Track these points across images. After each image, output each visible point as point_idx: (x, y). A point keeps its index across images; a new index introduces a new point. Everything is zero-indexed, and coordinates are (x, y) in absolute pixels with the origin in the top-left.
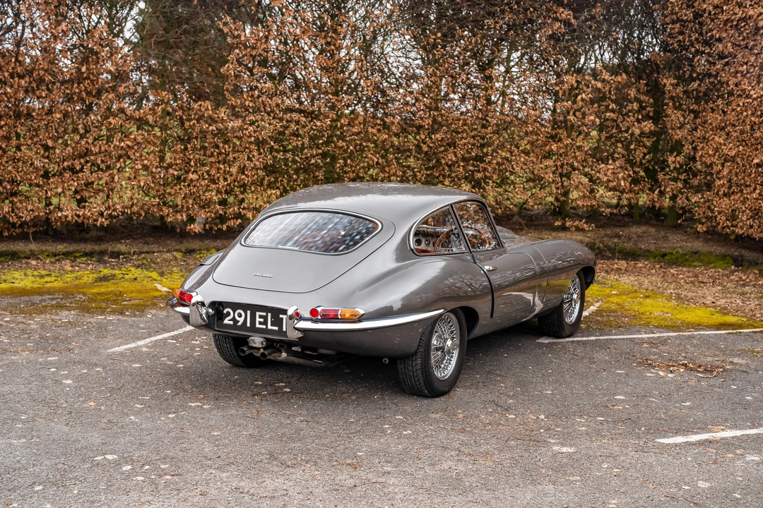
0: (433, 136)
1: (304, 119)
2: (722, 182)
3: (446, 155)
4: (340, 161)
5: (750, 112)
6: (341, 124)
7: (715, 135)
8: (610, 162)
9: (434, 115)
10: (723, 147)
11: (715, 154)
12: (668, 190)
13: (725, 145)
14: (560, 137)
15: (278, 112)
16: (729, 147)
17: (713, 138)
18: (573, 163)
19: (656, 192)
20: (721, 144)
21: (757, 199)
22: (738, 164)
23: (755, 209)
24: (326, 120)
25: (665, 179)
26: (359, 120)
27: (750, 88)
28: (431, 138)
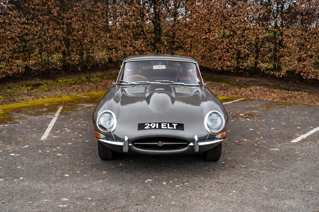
0: (79, 32)
1: (30, 27)
2: (188, 46)
3: (84, 40)
4: (44, 45)
5: (199, 19)
6: (44, 29)
7: (184, 28)
8: (139, 40)
9: (79, 24)
10: (188, 32)
11: (184, 35)
12: (162, 50)
13: (188, 31)
14: (122, 31)
15: (19, 25)
16: (191, 32)
17: (183, 29)
18: (127, 41)
19: (156, 51)
20: (187, 31)
21: (204, 52)
22: (195, 39)
23: (204, 55)
24: (38, 27)
25: (159, 46)
26: (51, 27)
27: (199, 10)
28: (78, 34)
